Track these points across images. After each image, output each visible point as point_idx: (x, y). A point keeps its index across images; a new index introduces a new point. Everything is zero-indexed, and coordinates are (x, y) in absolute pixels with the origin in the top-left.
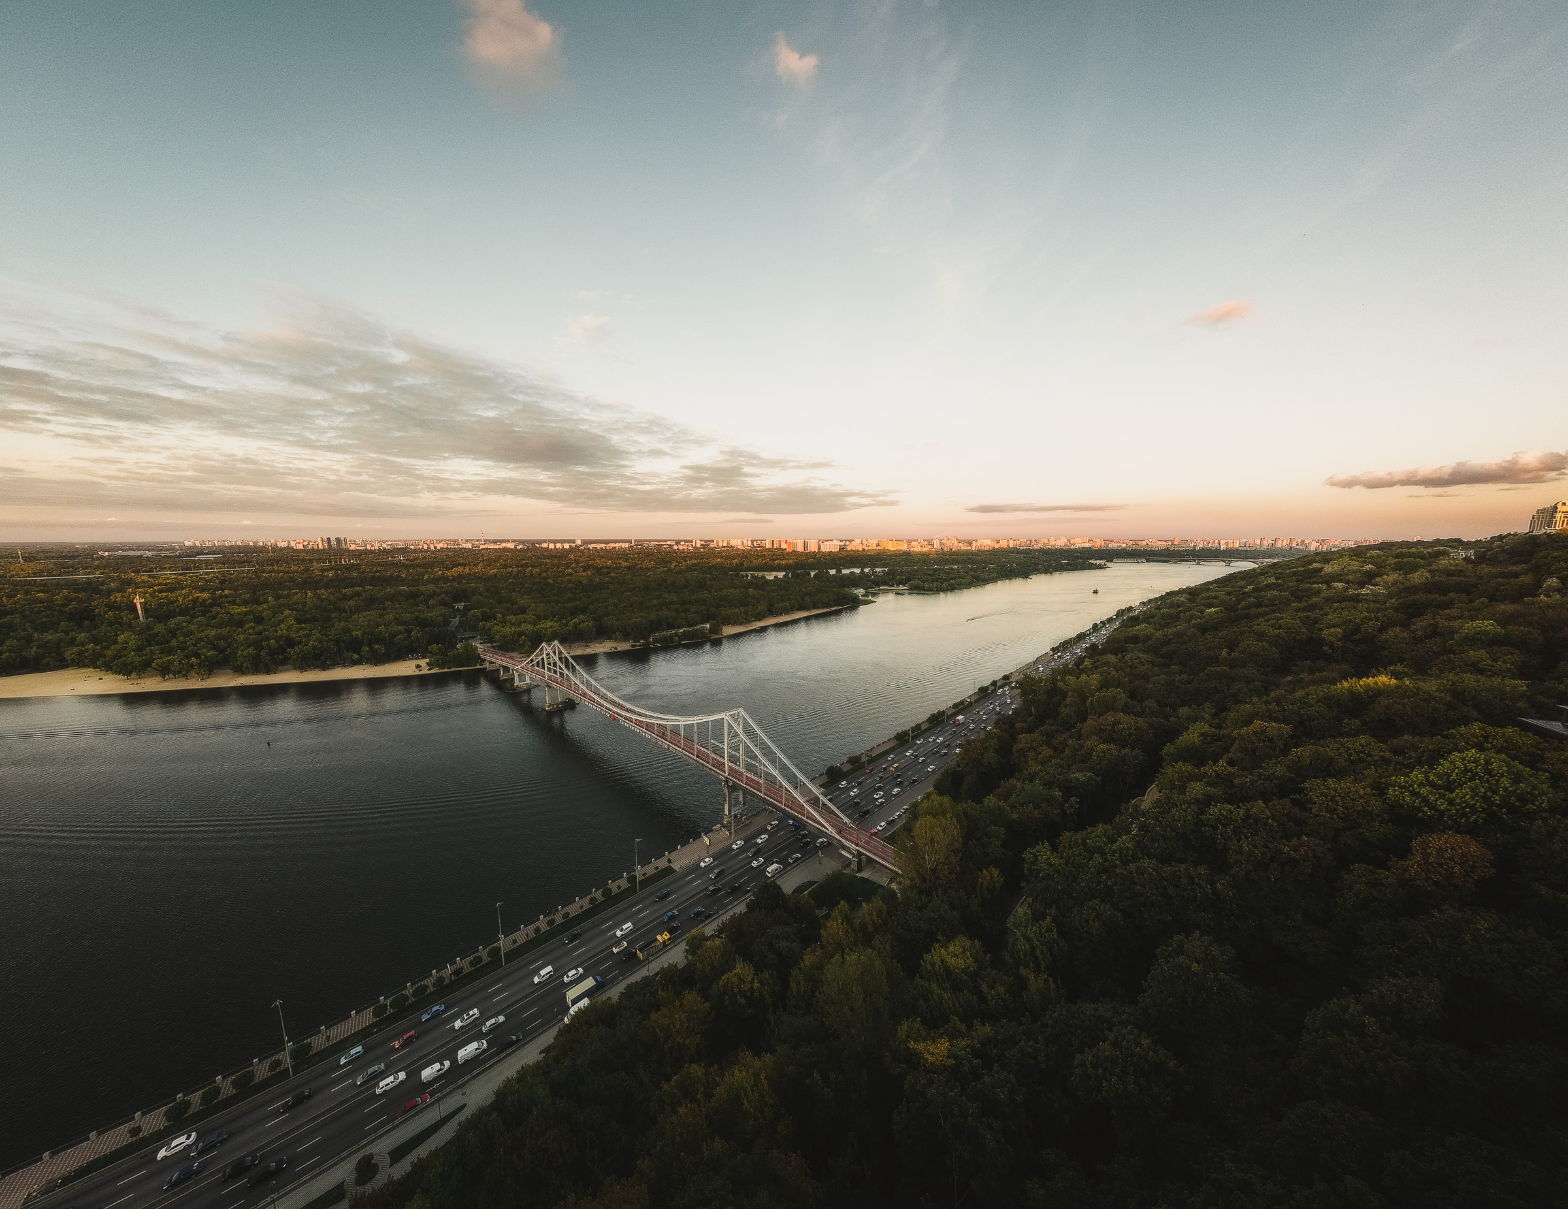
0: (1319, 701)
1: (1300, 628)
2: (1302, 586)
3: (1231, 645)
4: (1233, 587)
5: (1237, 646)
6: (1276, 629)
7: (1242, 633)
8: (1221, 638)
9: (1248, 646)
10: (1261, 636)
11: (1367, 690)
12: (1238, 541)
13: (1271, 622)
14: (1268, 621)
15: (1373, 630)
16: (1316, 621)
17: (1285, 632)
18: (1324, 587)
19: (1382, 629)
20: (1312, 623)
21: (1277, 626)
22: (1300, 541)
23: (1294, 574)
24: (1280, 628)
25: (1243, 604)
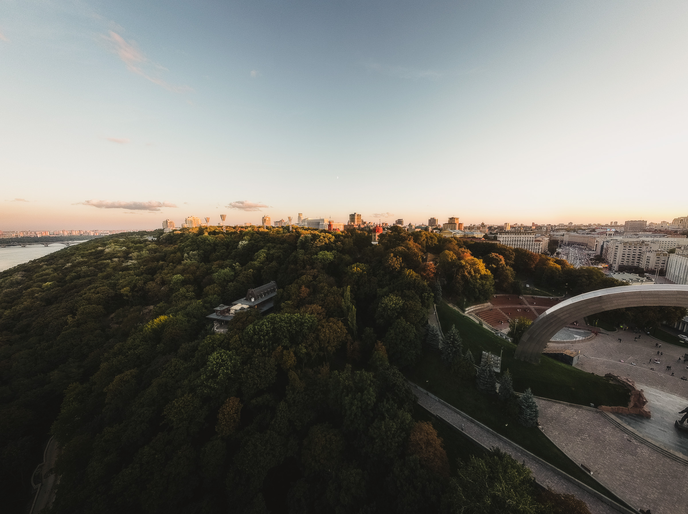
0: (141, 341)
1: (109, 290)
2: (99, 262)
3: (73, 312)
4: (57, 265)
5: (77, 310)
6: (96, 294)
7: (77, 302)
8: (63, 308)
9: (84, 309)
10: (89, 301)
11: (159, 326)
12: (48, 232)
13: (92, 291)
14: (90, 290)
15: (142, 285)
16: (115, 285)
17: (102, 294)
18: (109, 261)
19: (145, 283)
20: (114, 286)
21: (96, 292)
22: (84, 231)
23: (91, 254)
24: (98, 293)
25: (68, 278)
